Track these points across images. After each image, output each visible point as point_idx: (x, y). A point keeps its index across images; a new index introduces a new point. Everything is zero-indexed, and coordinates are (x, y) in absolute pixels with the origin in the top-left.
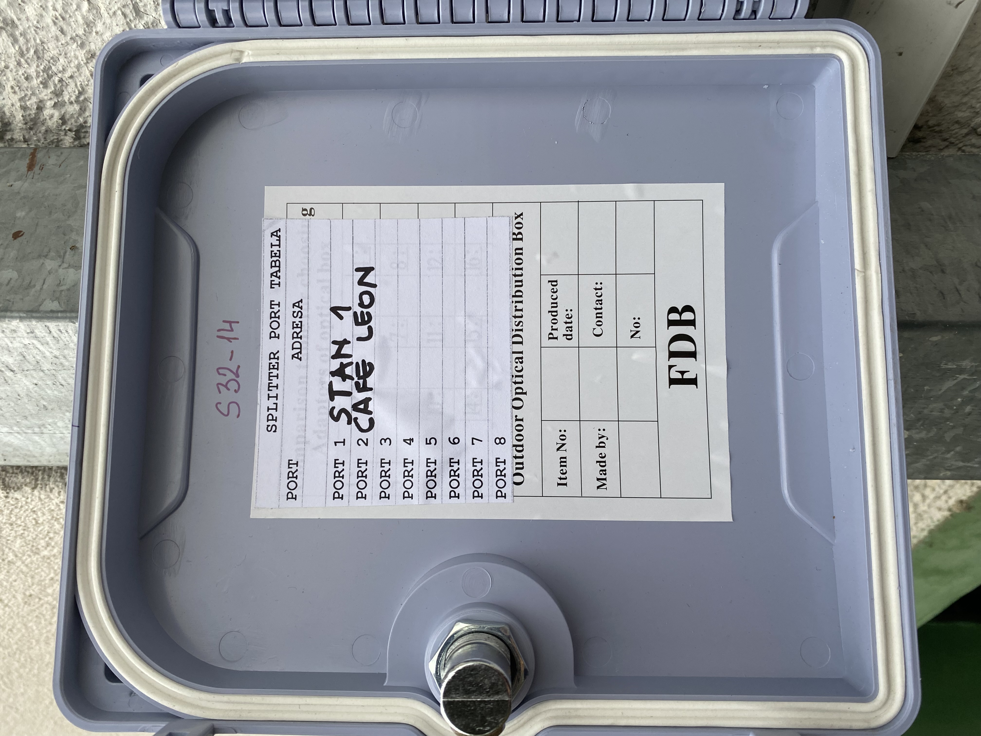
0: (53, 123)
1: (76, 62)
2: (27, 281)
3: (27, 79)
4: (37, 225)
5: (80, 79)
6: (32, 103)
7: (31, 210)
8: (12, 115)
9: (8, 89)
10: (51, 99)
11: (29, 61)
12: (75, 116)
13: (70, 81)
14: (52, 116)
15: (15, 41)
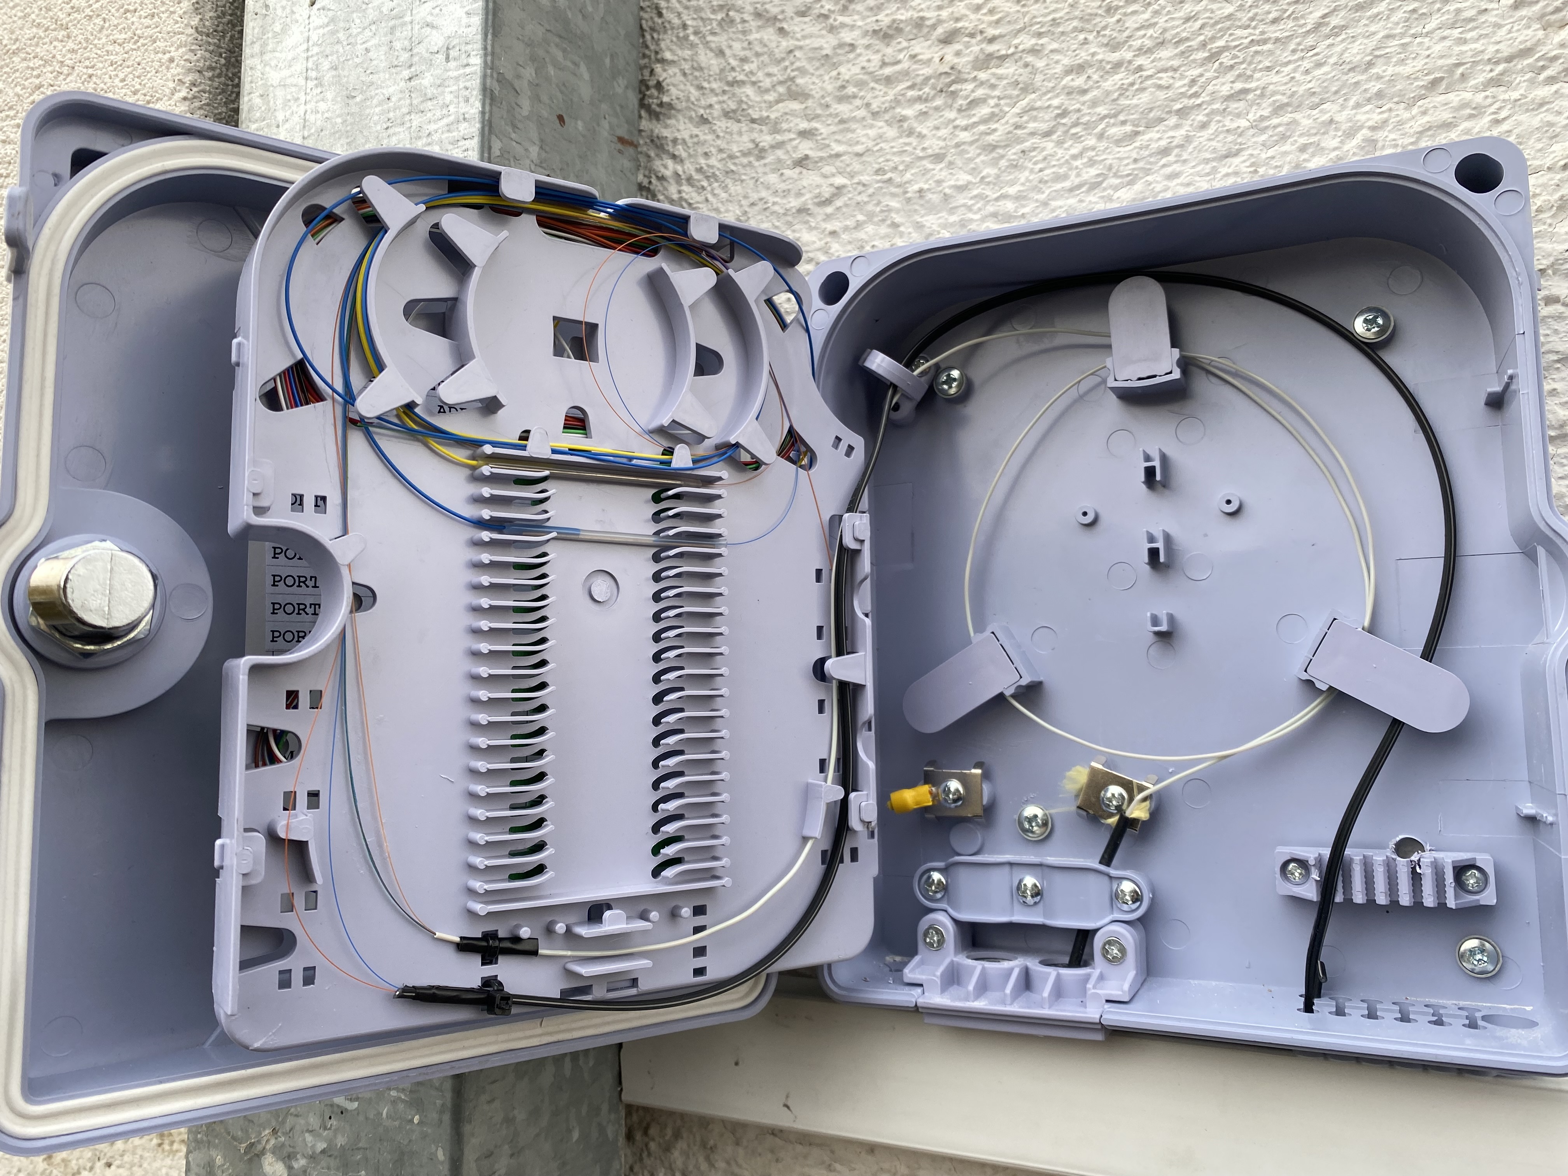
0: (657, 164)
1: (722, 210)
2: (520, 125)
3: (706, 154)
4: (570, 142)
5: (705, 209)
6: (680, 150)
7: (584, 136)
8: (666, 126)
9: (696, 131)
10: (684, 172)
11: (724, 162)
12: (665, 192)
13: (703, 198)
14: (666, 167)
15: (745, 154)
